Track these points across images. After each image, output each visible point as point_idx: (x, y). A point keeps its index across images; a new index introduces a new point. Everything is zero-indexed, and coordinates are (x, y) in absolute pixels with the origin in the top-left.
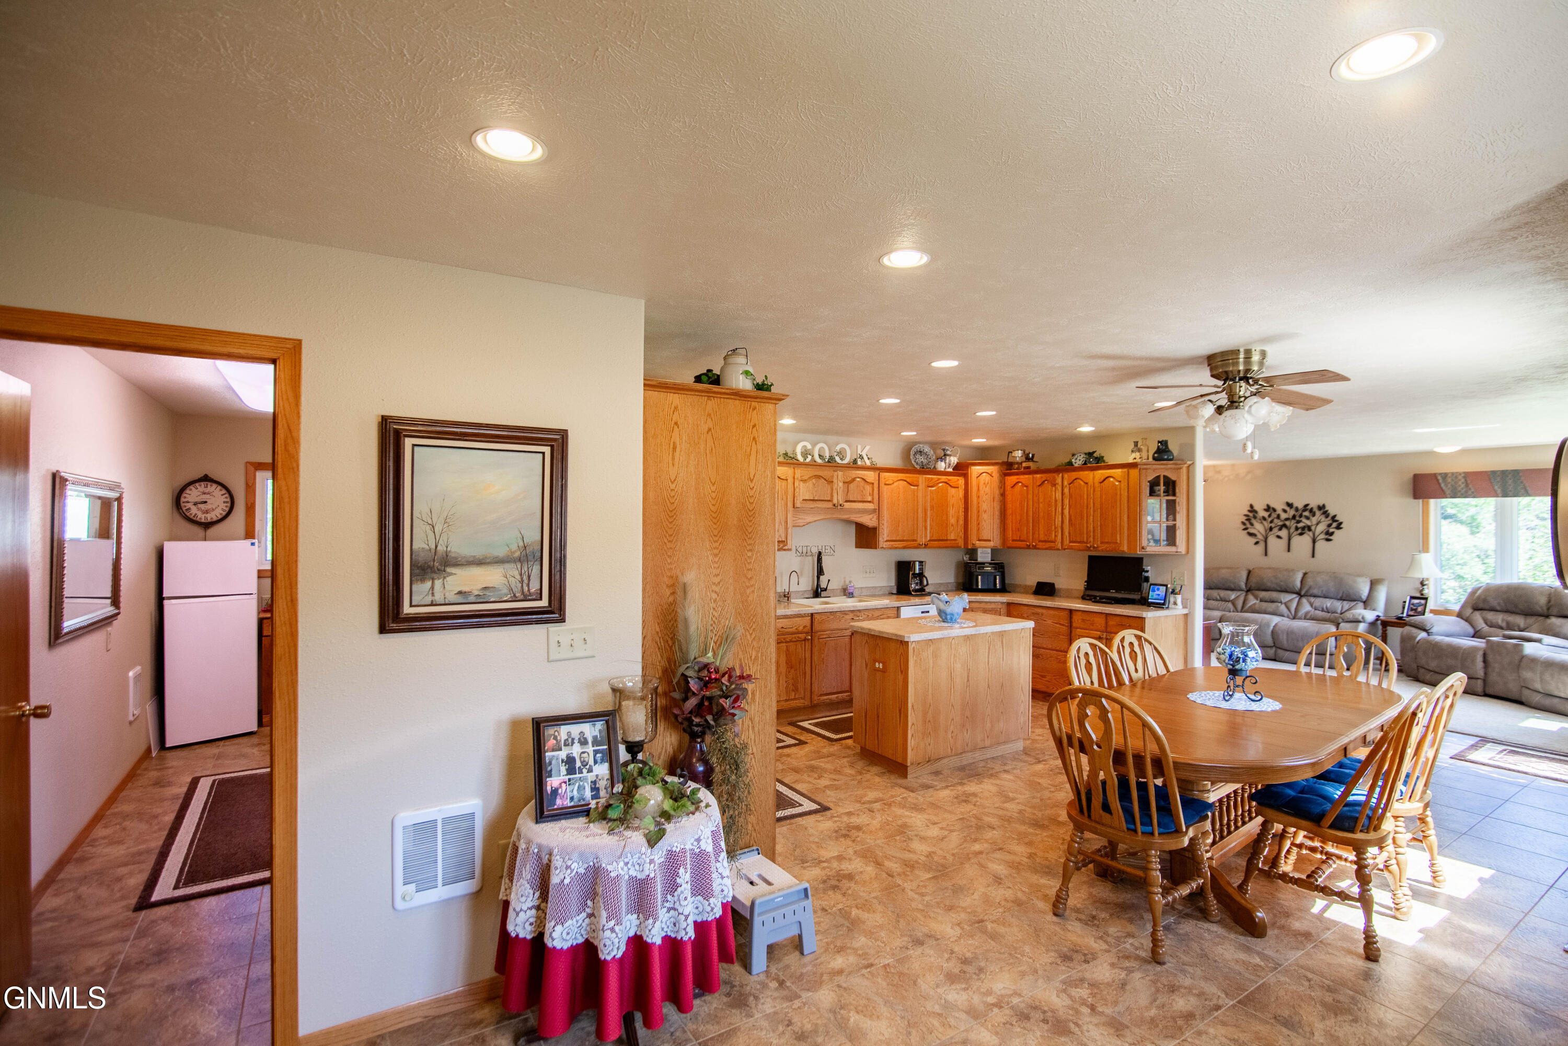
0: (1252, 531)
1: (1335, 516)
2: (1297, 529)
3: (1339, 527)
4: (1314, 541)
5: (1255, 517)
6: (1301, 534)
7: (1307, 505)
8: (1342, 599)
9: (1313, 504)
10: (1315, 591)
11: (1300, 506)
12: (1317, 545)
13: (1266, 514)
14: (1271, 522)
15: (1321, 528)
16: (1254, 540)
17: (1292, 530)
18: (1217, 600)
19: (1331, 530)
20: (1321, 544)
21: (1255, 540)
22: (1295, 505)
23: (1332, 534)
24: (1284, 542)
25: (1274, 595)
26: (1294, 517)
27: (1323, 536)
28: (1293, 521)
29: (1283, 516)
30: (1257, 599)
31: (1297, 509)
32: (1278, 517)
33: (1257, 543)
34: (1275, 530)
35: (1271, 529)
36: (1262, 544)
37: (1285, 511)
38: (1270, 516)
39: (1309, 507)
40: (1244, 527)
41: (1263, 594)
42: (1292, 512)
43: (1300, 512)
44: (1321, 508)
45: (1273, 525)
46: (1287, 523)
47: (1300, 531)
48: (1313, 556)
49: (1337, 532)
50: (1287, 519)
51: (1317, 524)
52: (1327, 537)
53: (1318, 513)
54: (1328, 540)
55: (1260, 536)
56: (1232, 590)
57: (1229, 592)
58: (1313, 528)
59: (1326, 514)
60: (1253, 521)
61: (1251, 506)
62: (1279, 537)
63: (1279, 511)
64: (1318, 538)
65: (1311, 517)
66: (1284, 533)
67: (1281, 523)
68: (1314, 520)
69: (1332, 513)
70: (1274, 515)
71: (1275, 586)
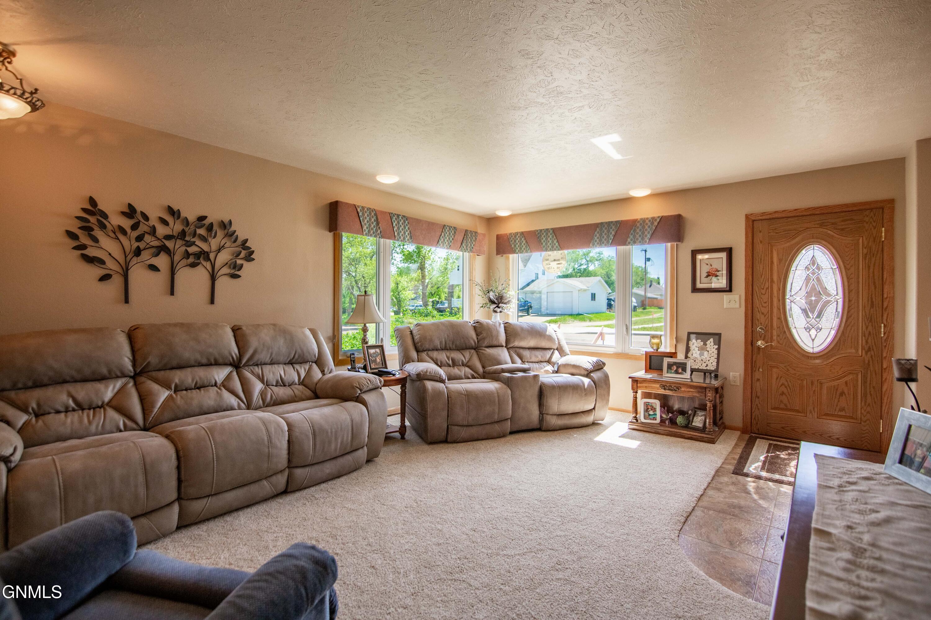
0: (92, 252)
1: (246, 241)
2: (187, 255)
3: (249, 258)
4: (213, 278)
5: (103, 227)
6: (193, 265)
7: (202, 219)
8: (291, 363)
9: (214, 217)
10: (264, 356)
11: (192, 218)
12: (218, 283)
13: (126, 223)
14: (139, 238)
15: (224, 257)
16: (97, 271)
17: (177, 258)
18: (67, 410)
19: (239, 262)
20: (223, 283)
21: (100, 272)
22: (183, 215)
23: (241, 266)
24: (162, 277)
25: (201, 373)
26: (183, 234)
27: (225, 270)
28: (179, 242)
29: (161, 230)
30: (168, 387)
31: (186, 222)
32: (153, 231)
33: (105, 278)
34: (145, 255)
35: (138, 252)
36: (117, 280)
37: (164, 222)
38: (135, 227)
39: (207, 222)
40: (75, 243)
41: (177, 377)
42: (178, 227)
43: (192, 228)
44: (225, 225)
45: (142, 245)
46: (169, 244)
47: (191, 260)
48: (212, 302)
49: (246, 265)
50: (168, 237)
51: (219, 251)
52: (232, 271)
53: (220, 234)
54: (235, 276)
55: (111, 264)
56: (102, 379)
57: (100, 386)
58: (212, 256)
59: (231, 235)
60: (98, 233)
61: (92, 201)
62: (153, 268)
63: (153, 221)
64: (219, 274)
65: (210, 239)
66: (162, 261)
67: (156, 243)
68: (214, 243)
69: (242, 235)
70: (143, 228)
71: (198, 357)
